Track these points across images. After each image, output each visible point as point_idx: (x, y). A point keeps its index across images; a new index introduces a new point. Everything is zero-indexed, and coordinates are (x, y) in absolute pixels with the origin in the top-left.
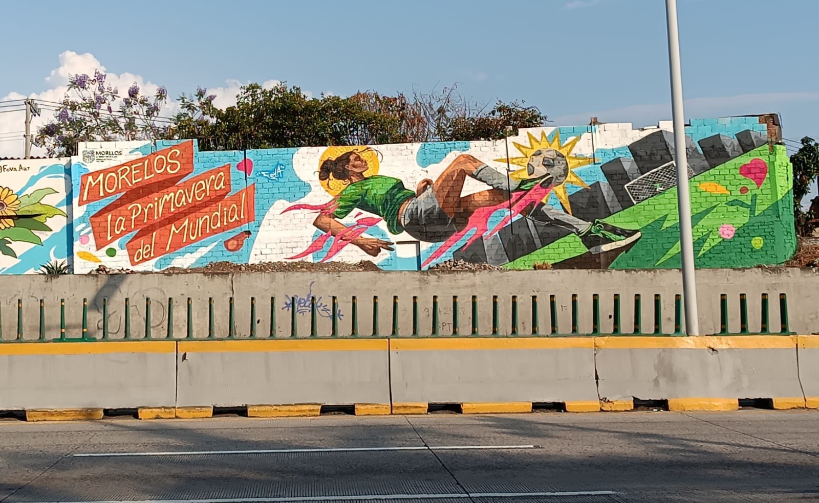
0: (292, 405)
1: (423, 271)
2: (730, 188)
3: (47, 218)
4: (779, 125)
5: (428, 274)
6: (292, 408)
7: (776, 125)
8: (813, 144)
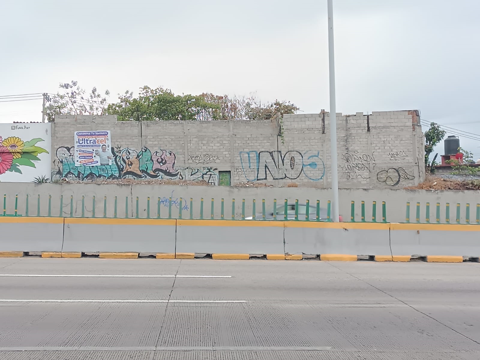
0: (123, 253)
1: (231, 187)
2: (391, 148)
3: (38, 154)
4: (419, 116)
5: (233, 188)
6: (122, 254)
7: (418, 116)
8: (436, 126)
